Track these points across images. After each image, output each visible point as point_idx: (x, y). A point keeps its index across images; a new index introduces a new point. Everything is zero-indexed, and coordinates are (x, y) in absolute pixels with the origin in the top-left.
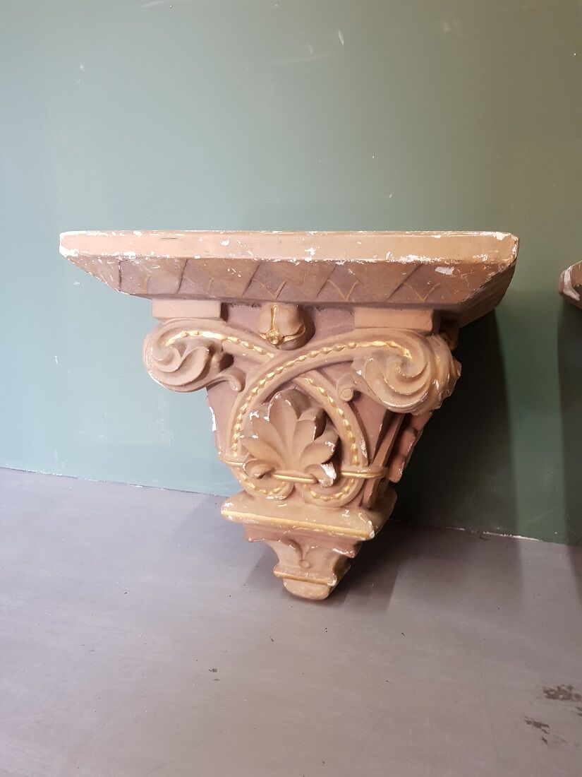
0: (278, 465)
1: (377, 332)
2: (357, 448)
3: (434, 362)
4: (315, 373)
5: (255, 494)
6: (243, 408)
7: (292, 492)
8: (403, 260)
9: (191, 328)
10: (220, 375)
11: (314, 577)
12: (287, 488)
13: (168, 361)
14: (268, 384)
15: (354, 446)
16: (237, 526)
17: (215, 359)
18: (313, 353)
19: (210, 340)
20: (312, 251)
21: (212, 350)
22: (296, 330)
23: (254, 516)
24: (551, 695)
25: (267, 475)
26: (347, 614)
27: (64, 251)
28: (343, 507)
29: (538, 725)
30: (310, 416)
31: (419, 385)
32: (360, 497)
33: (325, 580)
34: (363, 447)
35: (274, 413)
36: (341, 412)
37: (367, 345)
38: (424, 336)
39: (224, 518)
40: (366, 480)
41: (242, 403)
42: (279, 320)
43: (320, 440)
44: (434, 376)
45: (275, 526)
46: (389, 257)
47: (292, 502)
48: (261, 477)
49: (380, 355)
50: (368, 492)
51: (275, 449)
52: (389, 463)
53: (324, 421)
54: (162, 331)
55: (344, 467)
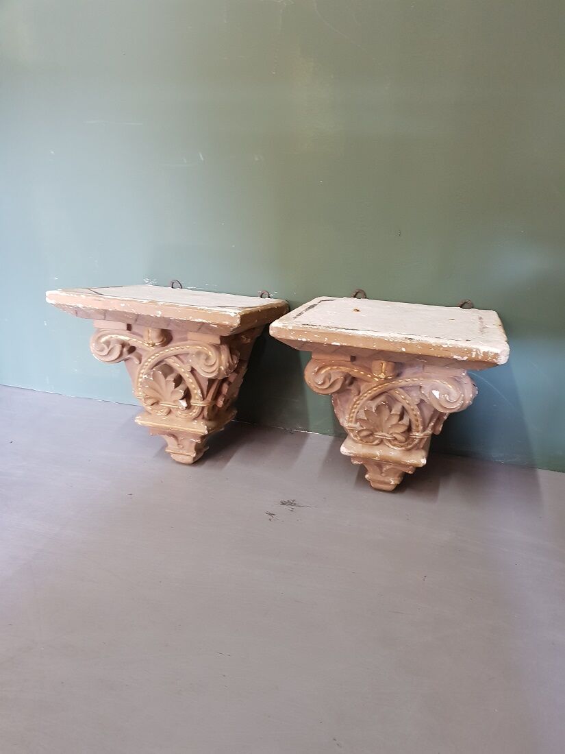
0: (161, 400)
1: (199, 342)
2: (196, 392)
3: (220, 358)
4: (175, 358)
5: (151, 412)
6: (142, 371)
7: (170, 412)
8: (196, 320)
9: (113, 334)
10: (129, 356)
11: (185, 452)
12: (166, 410)
13: (102, 350)
14: (152, 361)
15: (196, 391)
16: (143, 427)
17: (125, 350)
18: (172, 349)
19: (122, 340)
20: (160, 313)
21: (123, 345)
22: (161, 340)
23: (151, 423)
24: (283, 503)
25: (157, 403)
26: (204, 470)
27: (48, 300)
28: (195, 419)
29: (270, 514)
30: (171, 378)
31: (214, 368)
32: (202, 415)
33: (190, 454)
34: (199, 392)
35: (154, 376)
36: (188, 376)
37: (194, 347)
38: (217, 348)
39: (136, 424)
40: (203, 408)
41: (141, 369)
42: (153, 336)
43: (176, 389)
44: (220, 365)
45: (162, 428)
46: (190, 318)
47: (170, 416)
48: (152, 405)
49: (199, 354)
50: (206, 412)
51: (157, 392)
52: (215, 398)
53: (179, 380)
54: (99, 335)
55: (192, 401)
